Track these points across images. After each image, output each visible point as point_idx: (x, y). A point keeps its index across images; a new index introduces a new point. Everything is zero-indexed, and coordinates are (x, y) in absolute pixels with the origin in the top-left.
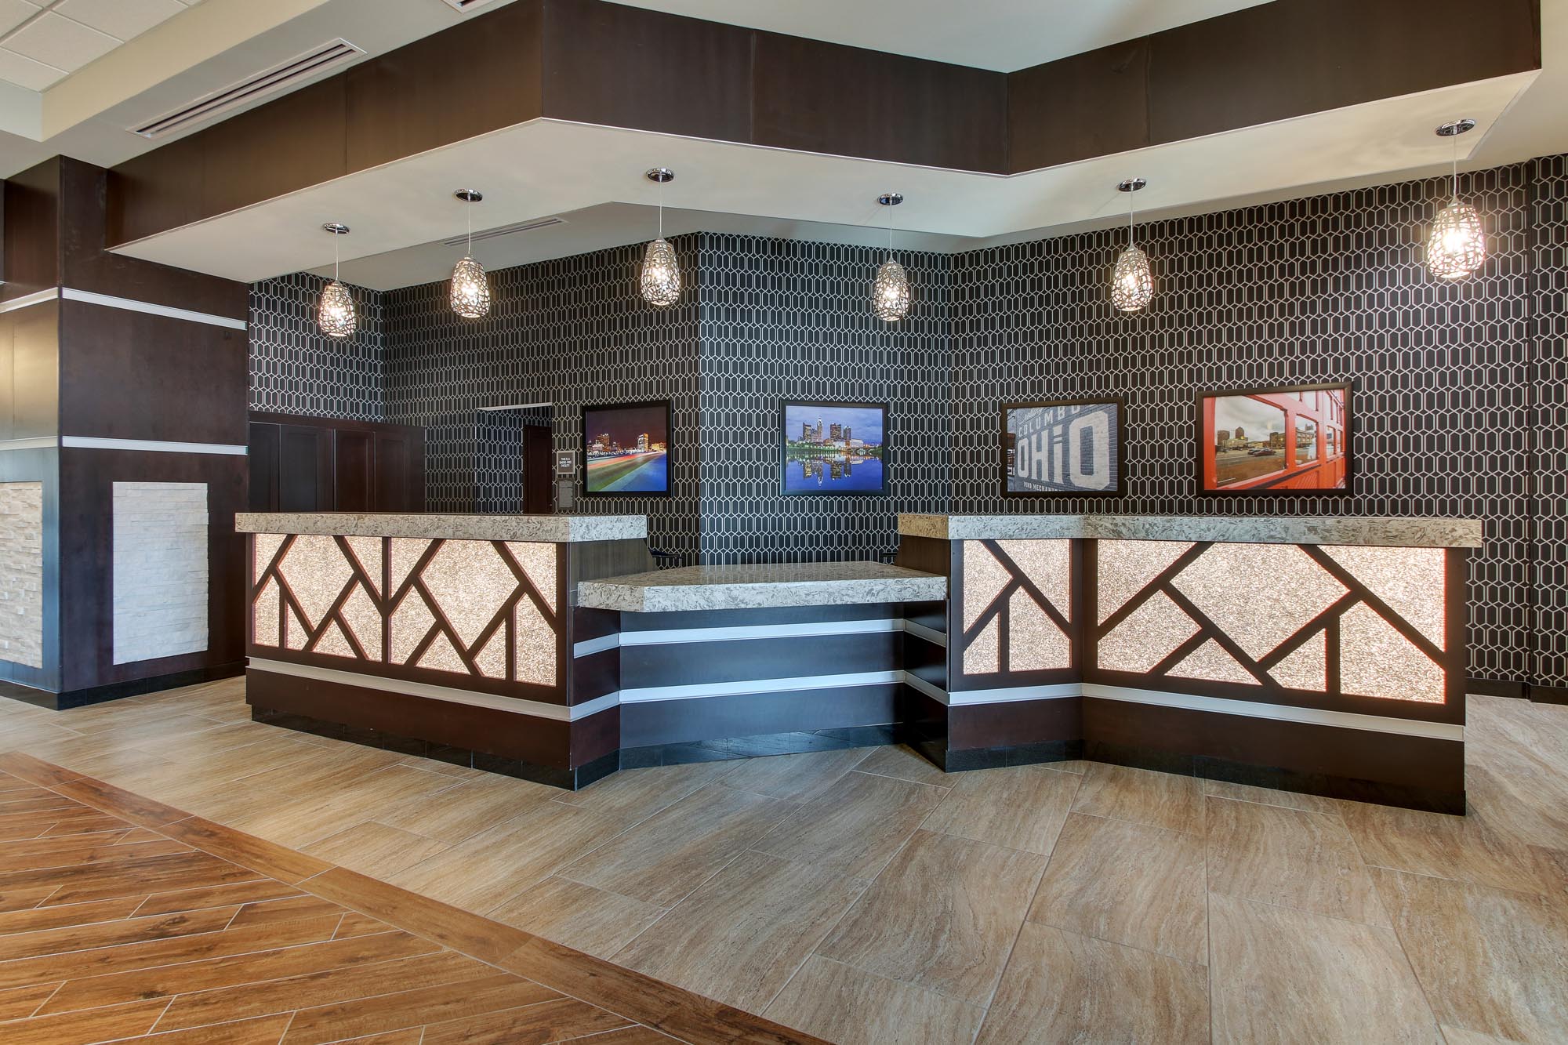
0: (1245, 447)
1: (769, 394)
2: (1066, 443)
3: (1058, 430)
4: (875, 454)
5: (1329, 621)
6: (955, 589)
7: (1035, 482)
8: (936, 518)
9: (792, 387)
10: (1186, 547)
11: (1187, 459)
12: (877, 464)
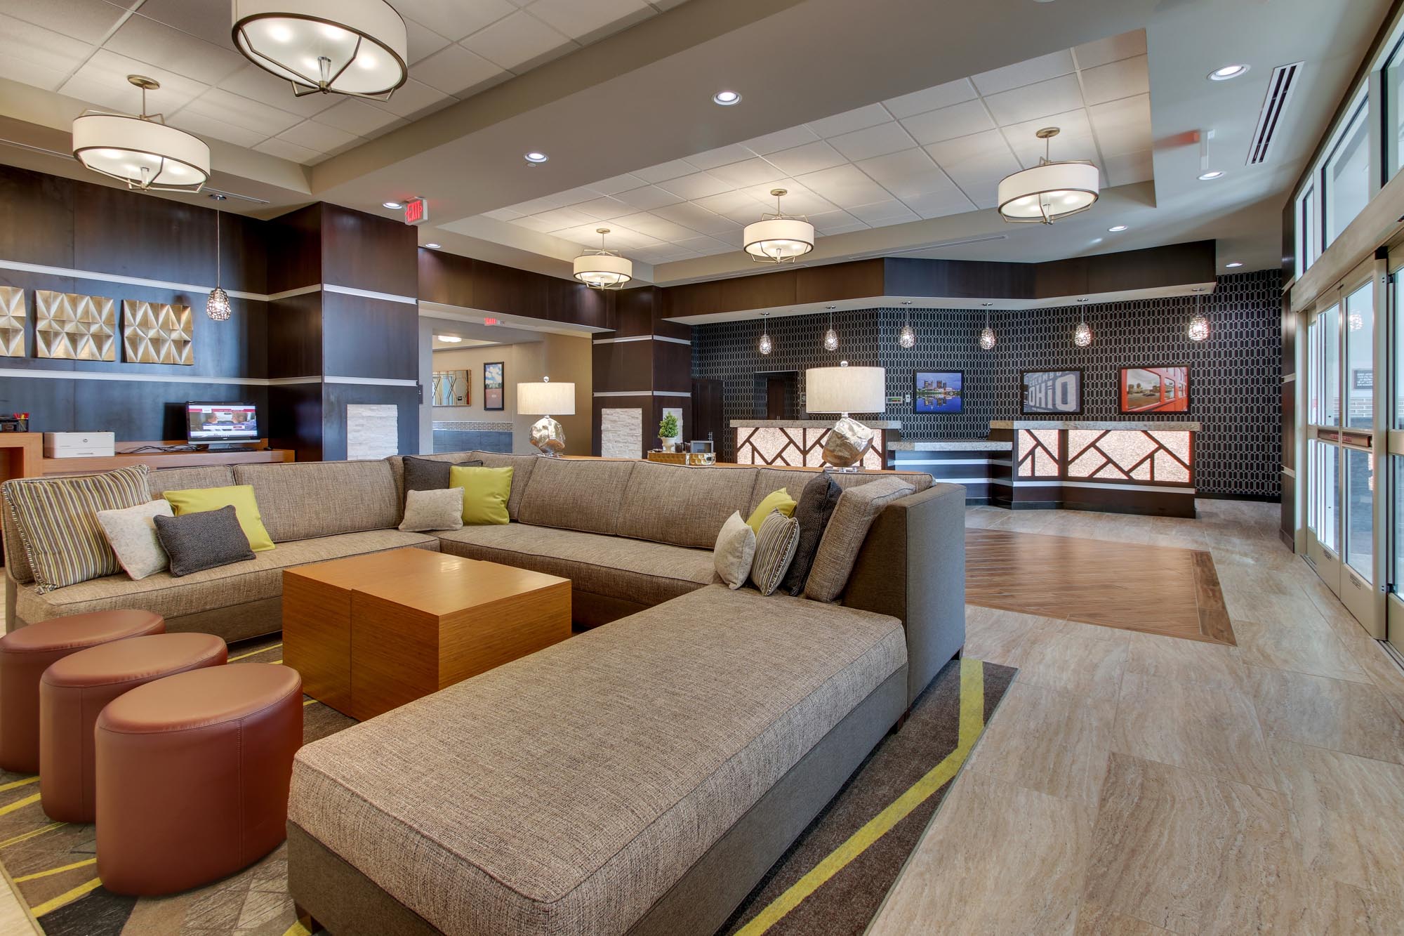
0: (1141, 392)
1: (909, 367)
2: (1054, 389)
3: (1050, 383)
4: (958, 394)
5: (1151, 456)
6: (1016, 446)
7: (1037, 408)
8: (1009, 422)
9: (919, 364)
10: (1102, 432)
11: (1114, 397)
12: (959, 398)
